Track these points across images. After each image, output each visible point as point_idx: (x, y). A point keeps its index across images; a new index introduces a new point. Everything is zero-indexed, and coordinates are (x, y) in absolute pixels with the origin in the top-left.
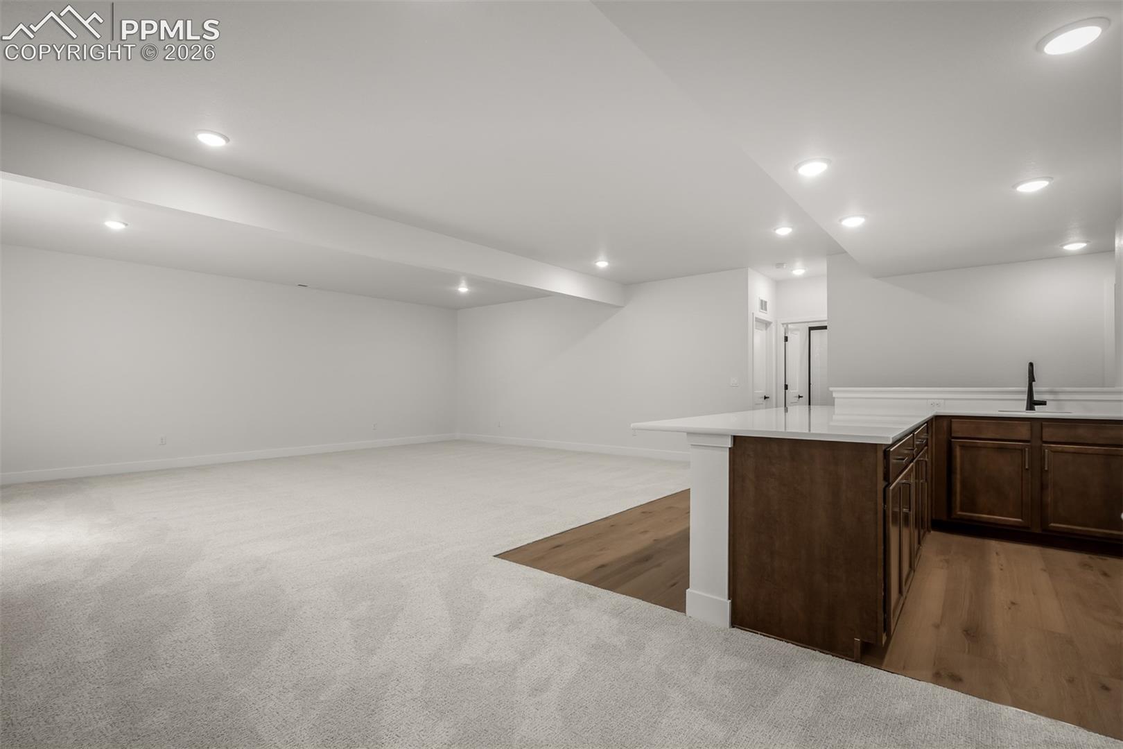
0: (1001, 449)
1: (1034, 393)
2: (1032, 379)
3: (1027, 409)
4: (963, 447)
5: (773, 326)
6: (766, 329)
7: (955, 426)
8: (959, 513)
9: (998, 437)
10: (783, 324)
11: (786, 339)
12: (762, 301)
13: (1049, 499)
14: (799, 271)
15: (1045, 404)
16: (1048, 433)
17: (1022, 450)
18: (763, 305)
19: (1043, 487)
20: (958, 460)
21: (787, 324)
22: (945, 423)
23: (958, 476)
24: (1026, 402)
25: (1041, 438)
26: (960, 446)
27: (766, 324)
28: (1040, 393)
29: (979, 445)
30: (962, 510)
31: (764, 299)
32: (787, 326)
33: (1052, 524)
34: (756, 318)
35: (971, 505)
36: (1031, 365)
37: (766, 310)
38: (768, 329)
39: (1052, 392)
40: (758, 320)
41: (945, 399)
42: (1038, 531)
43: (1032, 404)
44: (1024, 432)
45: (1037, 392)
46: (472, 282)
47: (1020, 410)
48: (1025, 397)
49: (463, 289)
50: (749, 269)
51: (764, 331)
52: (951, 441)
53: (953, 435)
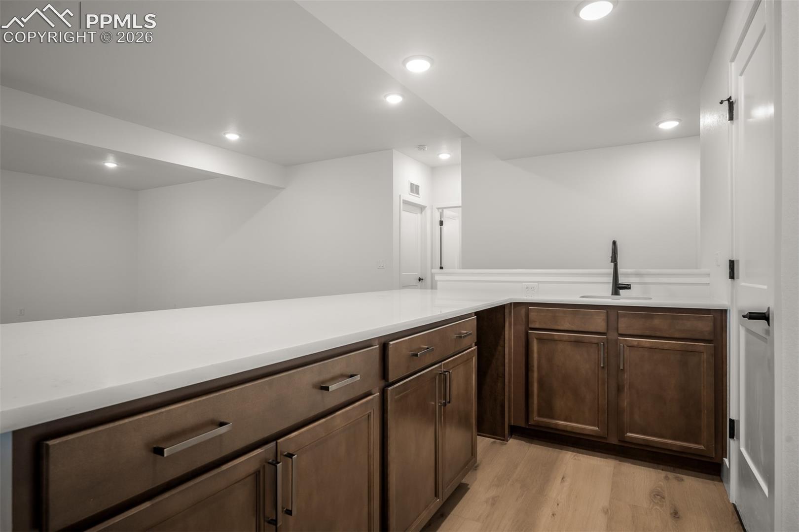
0: (577, 342)
1: (619, 276)
2: (614, 259)
3: (612, 295)
4: (540, 340)
5: (428, 211)
6: (421, 213)
7: (532, 316)
8: (536, 418)
9: (575, 328)
10: (438, 209)
11: (441, 223)
12: (411, 184)
13: (626, 404)
14: (444, 156)
15: (630, 288)
16: (624, 325)
17: (597, 344)
18: (415, 189)
19: (619, 389)
20: (535, 355)
21: (443, 208)
22: (523, 311)
23: (535, 375)
24: (611, 285)
25: (617, 329)
26: (537, 339)
27: (421, 208)
28: (627, 275)
29: (556, 338)
30: (539, 415)
31: (416, 183)
32: (443, 210)
33: (629, 434)
34: (403, 200)
35: (548, 410)
36: (614, 243)
37: (418, 194)
38: (423, 213)
39: (638, 275)
40: (406, 202)
41: (538, 282)
42: (613, 440)
43: (618, 288)
44: (599, 323)
45: (620, 274)
46: (121, 157)
47: (603, 295)
48: (611, 279)
49: (111, 165)
50: (394, 150)
51: (419, 215)
52: (528, 332)
53: (530, 326)
